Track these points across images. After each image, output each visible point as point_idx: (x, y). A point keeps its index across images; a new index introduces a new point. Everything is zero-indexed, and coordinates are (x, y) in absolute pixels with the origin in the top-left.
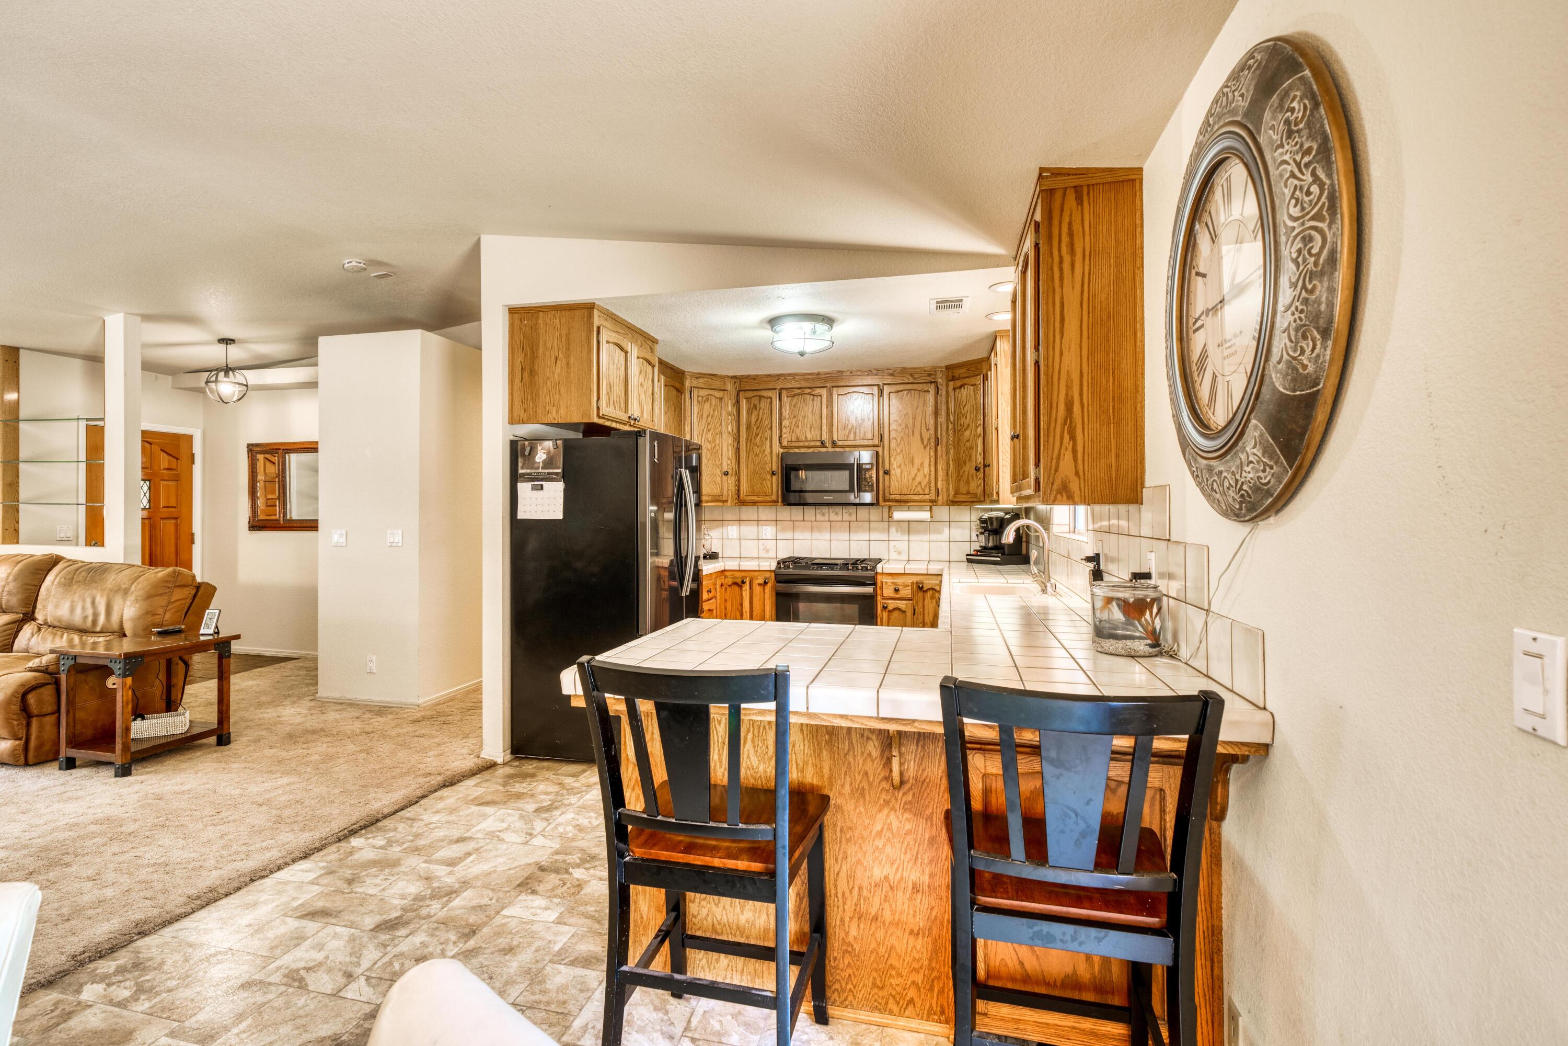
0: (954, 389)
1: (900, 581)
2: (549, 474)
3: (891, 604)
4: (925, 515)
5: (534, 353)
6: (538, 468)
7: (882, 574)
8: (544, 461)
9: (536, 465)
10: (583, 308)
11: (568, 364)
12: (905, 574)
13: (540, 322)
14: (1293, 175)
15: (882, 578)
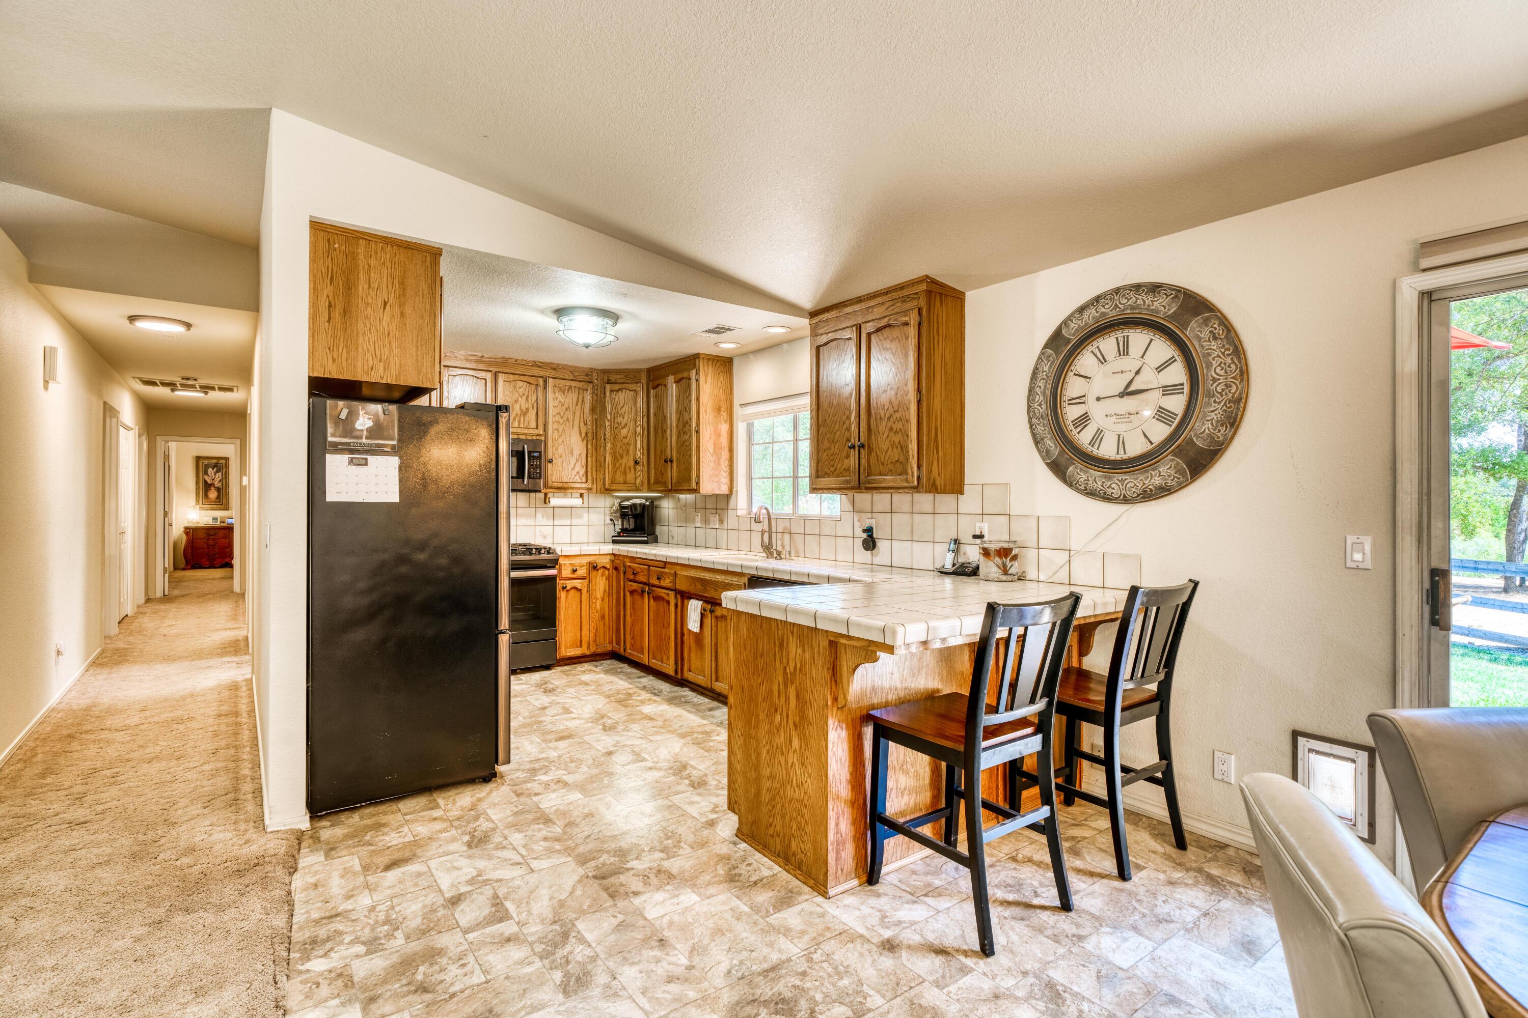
0: (612, 392)
1: (577, 562)
2: (377, 445)
3: (569, 584)
4: (578, 502)
5: (349, 289)
6: (361, 438)
7: (561, 556)
8: (369, 430)
9: (358, 433)
10: (425, 251)
11: (402, 314)
12: (581, 555)
13: (361, 251)
14: (1218, 356)
15: (561, 561)
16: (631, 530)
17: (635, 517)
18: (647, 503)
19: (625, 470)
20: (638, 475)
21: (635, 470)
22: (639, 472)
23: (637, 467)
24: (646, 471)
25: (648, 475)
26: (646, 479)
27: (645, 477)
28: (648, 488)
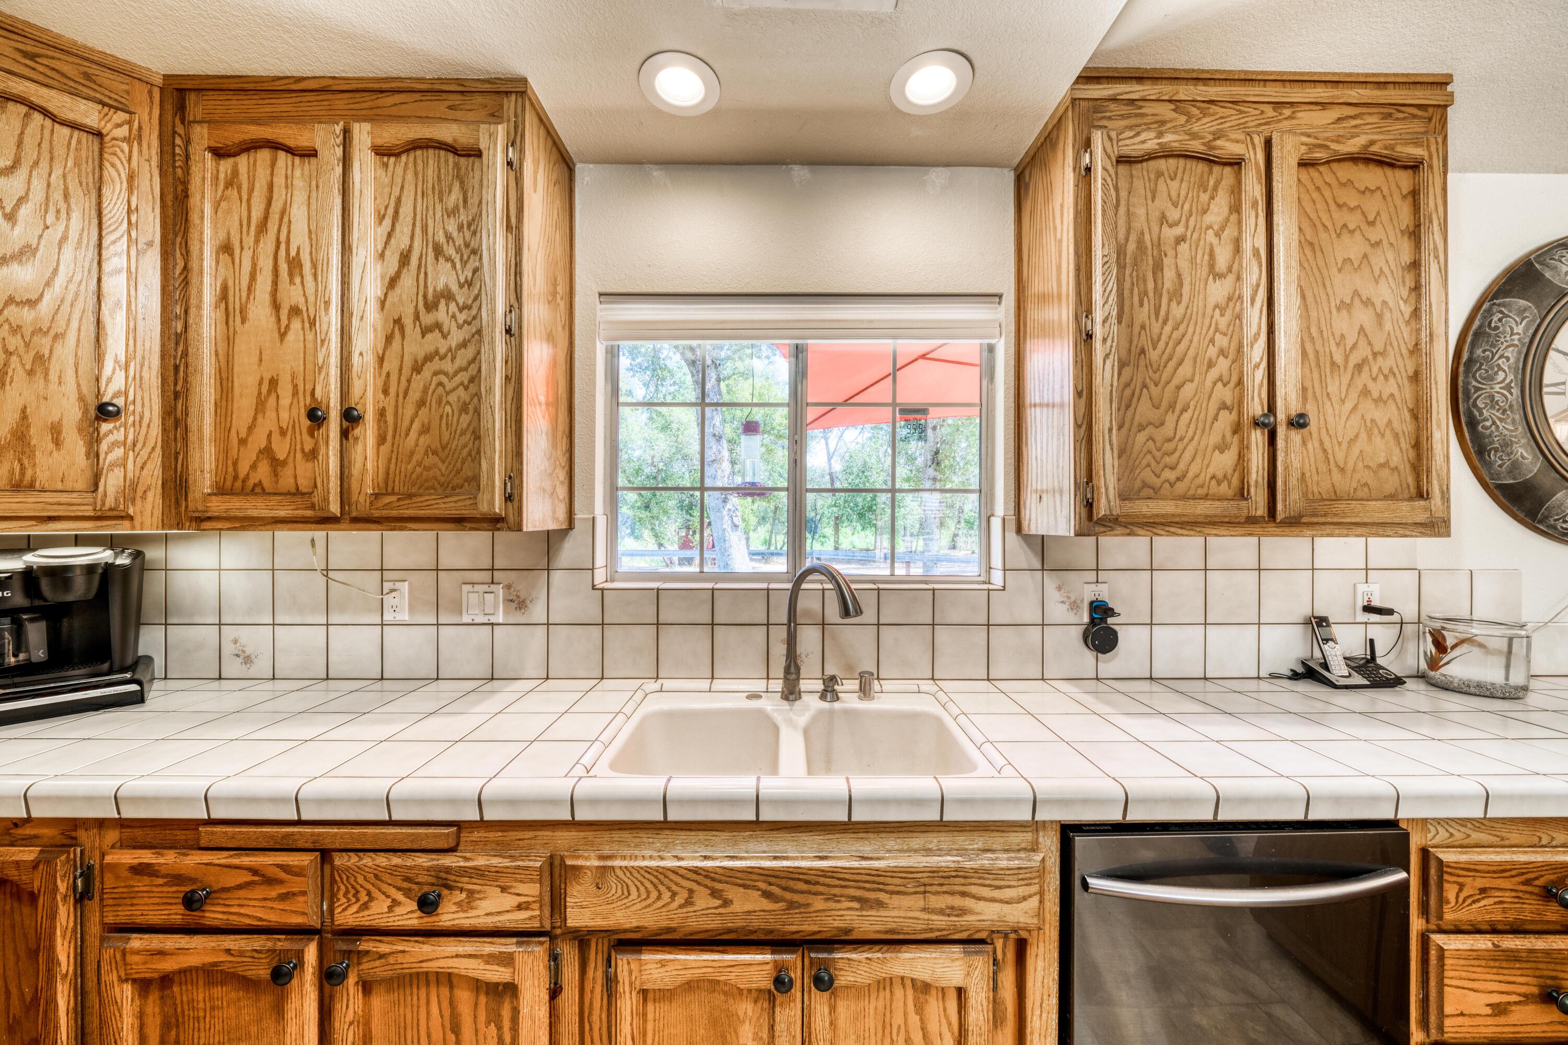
16: (37, 669)
17: (57, 615)
18: (123, 560)
19: (21, 435)
20: (112, 465)
21: (93, 440)
22: (119, 452)
23: (111, 432)
24: (158, 450)
25: (164, 467)
26: (153, 474)
27: (150, 466)
28: (158, 512)
